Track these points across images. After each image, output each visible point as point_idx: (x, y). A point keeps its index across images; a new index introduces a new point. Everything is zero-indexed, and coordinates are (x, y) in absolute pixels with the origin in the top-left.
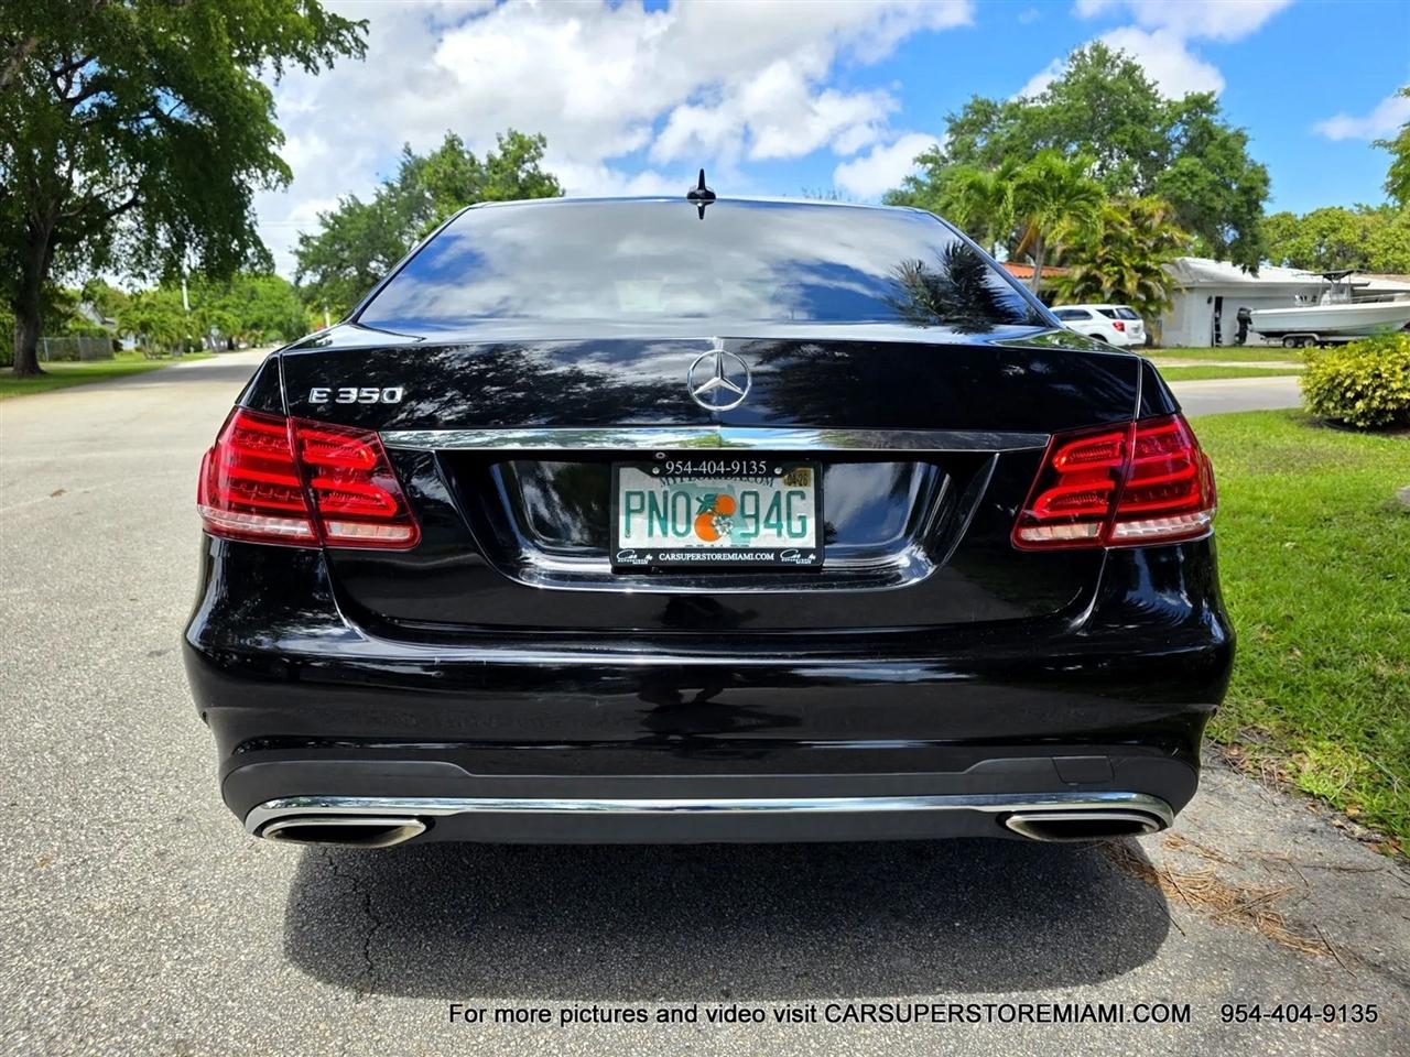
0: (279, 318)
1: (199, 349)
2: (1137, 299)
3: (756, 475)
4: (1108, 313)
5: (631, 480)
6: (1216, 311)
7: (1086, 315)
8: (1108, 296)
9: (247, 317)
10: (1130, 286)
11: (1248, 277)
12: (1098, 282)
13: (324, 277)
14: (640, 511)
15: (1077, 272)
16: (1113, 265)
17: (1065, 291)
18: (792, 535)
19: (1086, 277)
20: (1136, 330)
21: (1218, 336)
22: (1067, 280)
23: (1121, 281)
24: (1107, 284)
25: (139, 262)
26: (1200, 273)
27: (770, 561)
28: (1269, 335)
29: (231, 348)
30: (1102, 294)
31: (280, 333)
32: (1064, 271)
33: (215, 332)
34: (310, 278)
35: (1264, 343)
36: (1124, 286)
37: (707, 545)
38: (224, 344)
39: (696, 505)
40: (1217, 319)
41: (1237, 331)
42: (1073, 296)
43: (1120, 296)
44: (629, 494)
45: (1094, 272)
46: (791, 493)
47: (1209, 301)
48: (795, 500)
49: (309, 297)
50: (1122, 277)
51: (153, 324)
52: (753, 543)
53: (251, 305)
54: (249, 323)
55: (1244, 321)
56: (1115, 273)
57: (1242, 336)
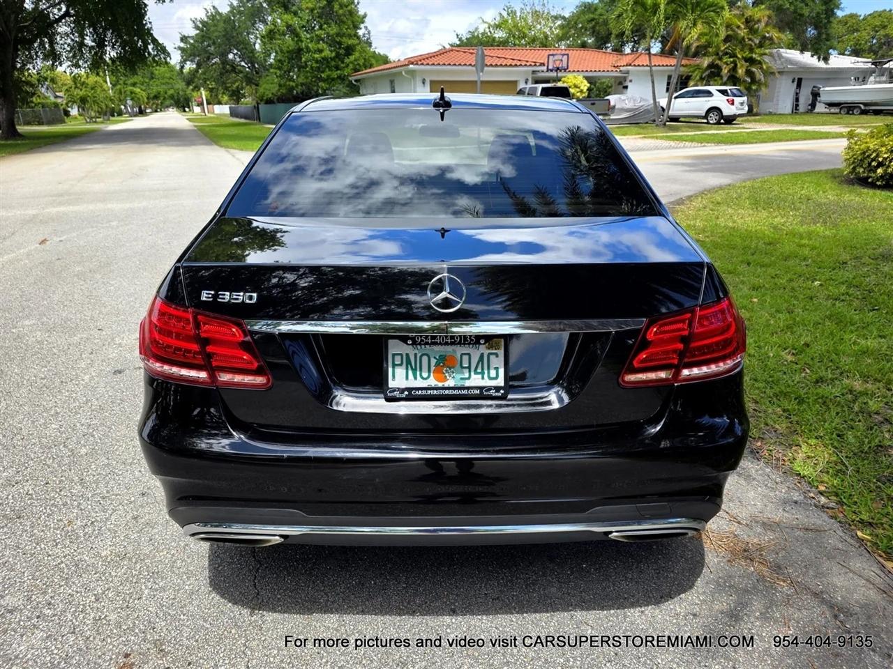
0: (171, 92)
1: (120, 114)
2: (745, 81)
3: (469, 344)
4: (724, 92)
5: (395, 348)
6: (797, 88)
7: (709, 94)
8: (725, 79)
9: (149, 91)
10: (741, 72)
11: (822, 64)
12: (719, 68)
13: (199, 65)
14: (401, 365)
15: (706, 62)
16: (730, 57)
17: (696, 75)
18: (491, 379)
19: (711, 66)
20: (742, 104)
21: (797, 105)
22: (698, 67)
23: (735, 69)
24: (725, 71)
25: (74, 56)
26: (790, 61)
27: (477, 394)
28: (831, 105)
29: (142, 113)
30: (721, 78)
31: (172, 101)
32: (697, 61)
33: (129, 102)
34: (189, 66)
35: (827, 110)
36: (736, 72)
37: (440, 385)
38: (136, 110)
39: (433, 362)
40: (797, 94)
41: (810, 102)
42: (702, 79)
43: (733, 80)
44: (394, 355)
45: (718, 62)
46: (490, 354)
47: (793, 81)
48: (492, 357)
49: (190, 80)
50: (736, 65)
51: (88, 98)
52: (467, 384)
53: (151, 83)
54: (152, 96)
55: (815, 95)
56: (731, 63)
57: (813, 105)
